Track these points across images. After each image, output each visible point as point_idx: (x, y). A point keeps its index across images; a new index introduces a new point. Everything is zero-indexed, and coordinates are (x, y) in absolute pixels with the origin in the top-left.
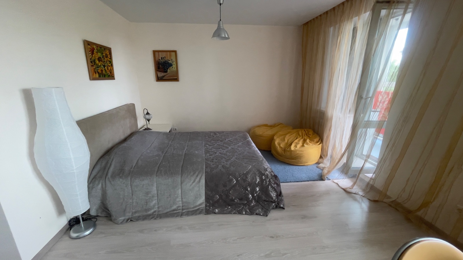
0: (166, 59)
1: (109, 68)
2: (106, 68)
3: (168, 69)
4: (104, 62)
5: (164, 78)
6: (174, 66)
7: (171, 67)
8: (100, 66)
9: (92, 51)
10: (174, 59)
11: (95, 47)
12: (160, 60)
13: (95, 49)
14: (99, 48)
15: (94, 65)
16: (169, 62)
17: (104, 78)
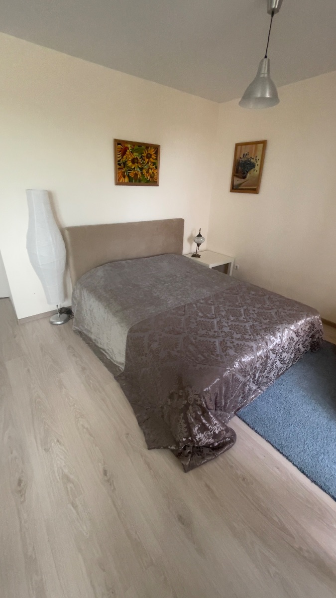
0: (249, 157)
1: (151, 171)
2: (144, 171)
3: (247, 172)
4: (143, 163)
5: (240, 188)
6: (257, 168)
7: (253, 170)
8: (134, 168)
9: (124, 152)
10: (259, 157)
11: (129, 146)
12: (241, 158)
13: (130, 149)
14: (136, 147)
15: (124, 167)
16: (252, 160)
17: (139, 183)
